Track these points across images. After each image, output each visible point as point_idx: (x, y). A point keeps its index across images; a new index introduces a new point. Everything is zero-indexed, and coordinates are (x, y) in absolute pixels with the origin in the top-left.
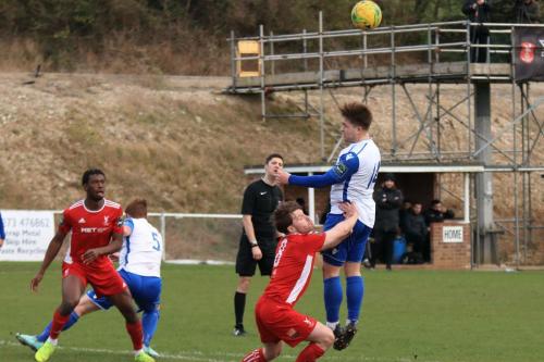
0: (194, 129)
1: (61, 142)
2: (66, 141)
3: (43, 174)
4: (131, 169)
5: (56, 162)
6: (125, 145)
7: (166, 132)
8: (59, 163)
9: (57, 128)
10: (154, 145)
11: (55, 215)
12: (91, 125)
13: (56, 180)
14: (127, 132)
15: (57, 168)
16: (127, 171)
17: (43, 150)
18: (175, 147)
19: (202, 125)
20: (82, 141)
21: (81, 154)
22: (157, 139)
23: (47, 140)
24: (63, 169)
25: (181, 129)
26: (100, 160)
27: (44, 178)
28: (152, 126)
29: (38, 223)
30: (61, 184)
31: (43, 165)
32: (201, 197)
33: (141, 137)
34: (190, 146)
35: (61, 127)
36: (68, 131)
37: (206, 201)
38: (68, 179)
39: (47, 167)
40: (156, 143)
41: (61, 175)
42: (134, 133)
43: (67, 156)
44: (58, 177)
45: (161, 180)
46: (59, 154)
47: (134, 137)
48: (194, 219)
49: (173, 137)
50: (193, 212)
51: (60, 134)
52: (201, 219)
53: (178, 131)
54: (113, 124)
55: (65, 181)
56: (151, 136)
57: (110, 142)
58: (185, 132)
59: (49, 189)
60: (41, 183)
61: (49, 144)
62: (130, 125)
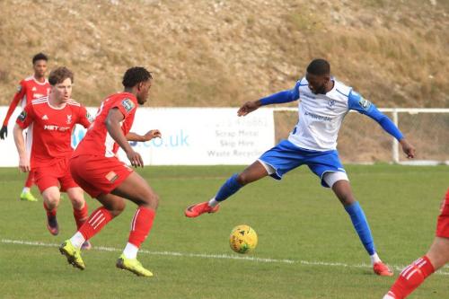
0: (428, 13)
1: (279, 31)
2: (284, 29)
3: (261, 67)
4: (357, 59)
5: (273, 53)
6: (353, 33)
7: (396, 16)
8: (278, 54)
9: (274, 15)
10: (384, 32)
11: (275, 112)
12: (312, 10)
13: (275, 73)
14: (352, 18)
15: (275, 59)
16: (354, 62)
17: (259, 40)
18: (407, 34)
19: (437, 8)
20: (303, 29)
21: (301, 44)
22: (386, 25)
23: (264, 29)
24: (282, 61)
25: (413, 13)
26: (323, 50)
27: (260, 71)
28: (381, 10)
29: (256, 122)
30: (280, 78)
31: (260, 57)
32: (438, 90)
33: (368, 23)
34: (423, 33)
35: (279, 14)
36: (287, 18)
37: (443, 94)
38: (288, 73)
39: (265, 59)
40: (386, 30)
41: (280, 68)
42: (360, 19)
43: (287, 46)
44: (276, 70)
45: (391, 71)
46: (277, 44)
47: (361, 24)
48: (430, 115)
49: (404, 22)
50: (428, 106)
51: (279, 21)
52: (438, 114)
53: (410, 15)
54: (337, 9)
55: (284, 74)
56: (379, 21)
57: (333, 28)
58: (418, 16)
59: (267, 83)
60: (257, 77)
61: (266, 33)
62: (356, 10)
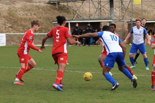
0: (40, 13)
1: (7, 16)
2: (8, 16)
3: (3, 24)
4: (24, 23)
5: (6, 21)
6: (23, 17)
7: (33, 13)
10: (30, 17)
11: (6, 34)
12: (14, 12)
13: (6, 26)
14: (23, 13)
15: (6, 23)
16: (23, 23)
17: (3, 18)
18: (35, 17)
19: (42, 11)
20: (12, 16)
21: (12, 19)
22: (31, 15)
23: (3, 16)
24: (8, 23)
25: (36, 12)
26: (17, 21)
28: (29, 12)
29: (2, 36)
30: (7, 27)
31: (2, 22)
32: (42, 29)
33: (27, 15)
34: (39, 17)
35: (7, 12)
36: (8, 13)
37: (43, 30)
38: (9, 25)
39: (4, 22)
40: (30, 16)
41: (7, 24)
42: (25, 13)
43: (8, 20)
46: (6, 19)
47: (25, 15)
48: (40, 35)
49: (35, 14)
50: (40, 33)
51: (7, 14)
52: (42, 35)
53: (36, 13)
54: (20, 11)
55: (8, 26)
56: (29, 14)
57: (19, 16)
58: (38, 13)
59: (4, 28)
60: (2, 27)
61: (4, 17)
62: (24, 12)
